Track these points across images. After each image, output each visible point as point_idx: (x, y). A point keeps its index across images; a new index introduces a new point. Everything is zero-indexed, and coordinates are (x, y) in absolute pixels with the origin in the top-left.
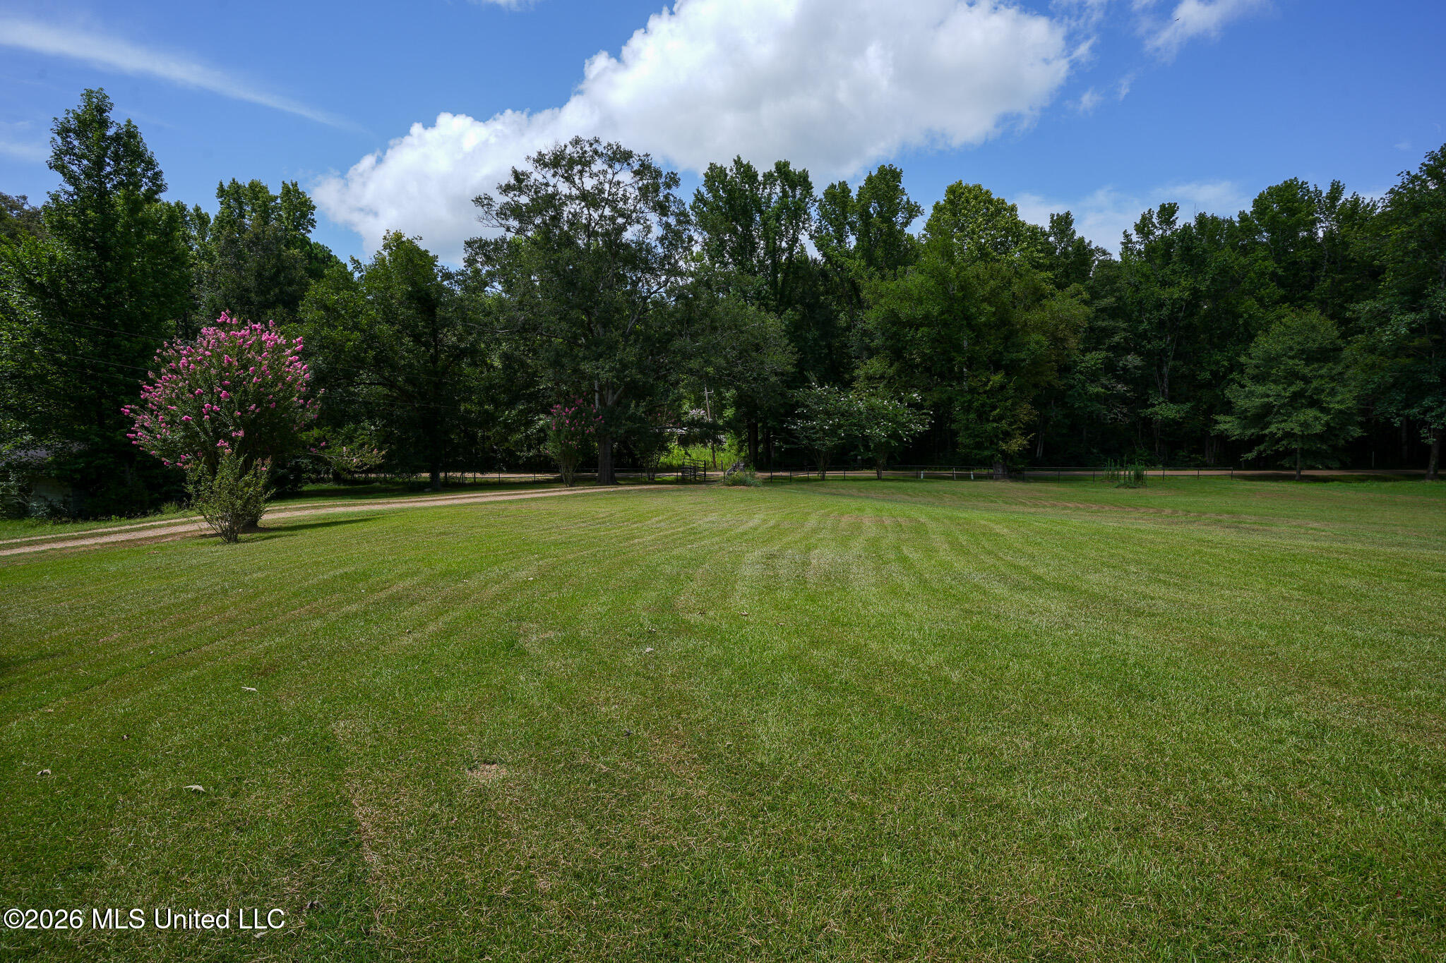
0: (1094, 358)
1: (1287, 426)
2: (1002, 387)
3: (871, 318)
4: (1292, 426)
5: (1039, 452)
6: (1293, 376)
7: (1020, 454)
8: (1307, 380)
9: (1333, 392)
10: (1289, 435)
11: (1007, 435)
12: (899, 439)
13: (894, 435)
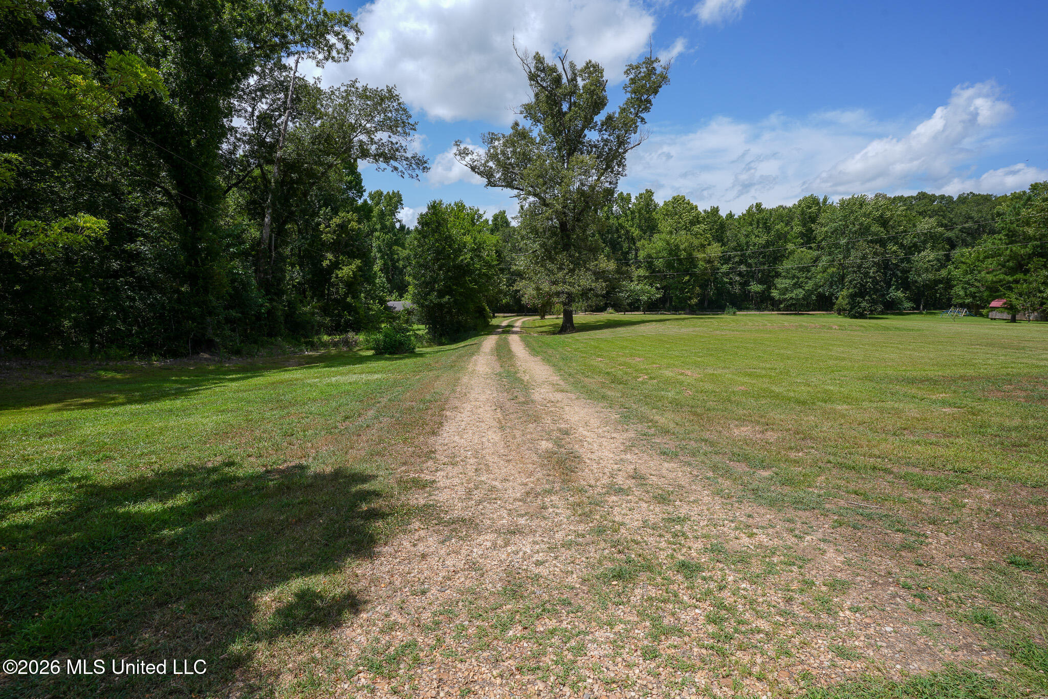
0: (725, 268)
1: (791, 295)
2: (689, 281)
3: (642, 254)
4: (793, 295)
5: (706, 304)
6: (794, 277)
7: (696, 305)
8: (798, 278)
9: (806, 283)
10: (791, 298)
11: (690, 298)
12: (651, 299)
13: (650, 298)
